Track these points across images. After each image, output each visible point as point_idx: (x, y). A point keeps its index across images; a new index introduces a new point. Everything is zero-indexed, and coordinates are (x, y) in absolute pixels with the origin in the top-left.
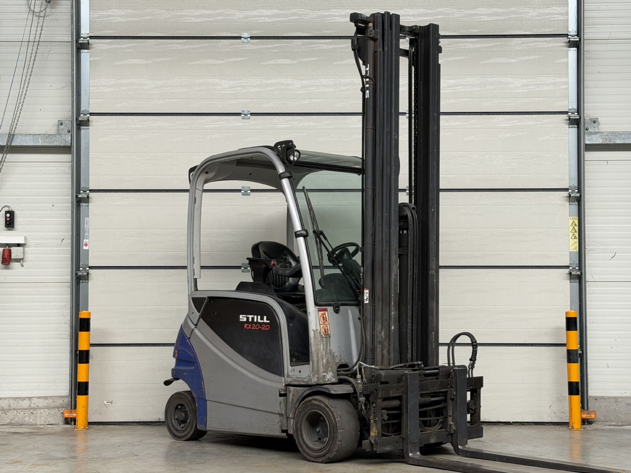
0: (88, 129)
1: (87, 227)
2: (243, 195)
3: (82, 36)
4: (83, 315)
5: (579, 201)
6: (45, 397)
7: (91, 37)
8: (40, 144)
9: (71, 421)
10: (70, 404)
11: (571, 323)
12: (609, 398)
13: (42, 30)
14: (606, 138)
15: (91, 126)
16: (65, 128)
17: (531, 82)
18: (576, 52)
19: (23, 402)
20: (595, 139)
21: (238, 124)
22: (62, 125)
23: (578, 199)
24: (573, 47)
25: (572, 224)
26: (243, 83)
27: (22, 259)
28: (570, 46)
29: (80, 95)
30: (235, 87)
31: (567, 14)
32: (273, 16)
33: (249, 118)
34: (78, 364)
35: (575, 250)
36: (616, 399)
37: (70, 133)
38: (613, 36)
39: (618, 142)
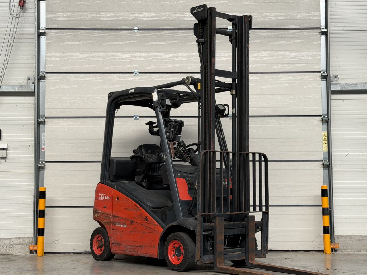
0: (45, 82)
1: (44, 138)
2: (134, 119)
3: (41, 28)
4: (41, 189)
5: (328, 122)
6: (18, 238)
7: (46, 29)
8: (16, 91)
9: (34, 252)
10: (33, 242)
11: (324, 193)
12: (346, 236)
13: (18, 25)
14: (343, 87)
15: (46, 80)
16: (31, 81)
17: (299, 54)
18: (325, 37)
19: (6, 241)
20: (336, 87)
21: (131, 79)
22: (29, 79)
23: (327, 121)
24: (323, 35)
25: (324, 136)
26: (135, 55)
27: (6, 157)
28: (322, 34)
29: (40, 62)
30: (130, 57)
31: (320, 16)
32: (152, 17)
33: (138, 75)
34: (39, 218)
35: (326, 151)
36: (350, 237)
37: (34, 84)
38: (346, 29)
39: (350, 89)
